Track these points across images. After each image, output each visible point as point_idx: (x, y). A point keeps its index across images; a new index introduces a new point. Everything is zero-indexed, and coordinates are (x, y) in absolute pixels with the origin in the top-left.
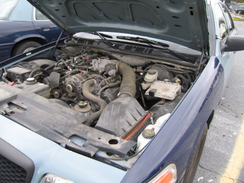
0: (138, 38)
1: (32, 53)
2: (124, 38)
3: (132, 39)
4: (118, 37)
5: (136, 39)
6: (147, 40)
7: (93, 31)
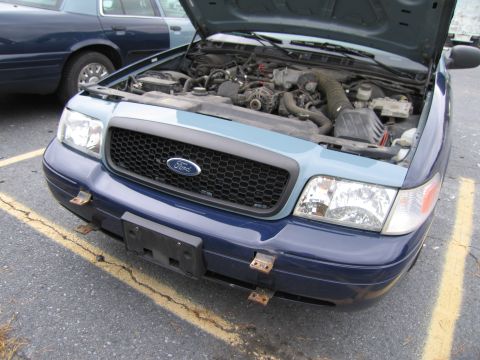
0: (327, 44)
1: (159, 60)
2: (303, 44)
3: (316, 45)
4: (292, 43)
5: (323, 46)
6: (342, 48)
7: (246, 31)
